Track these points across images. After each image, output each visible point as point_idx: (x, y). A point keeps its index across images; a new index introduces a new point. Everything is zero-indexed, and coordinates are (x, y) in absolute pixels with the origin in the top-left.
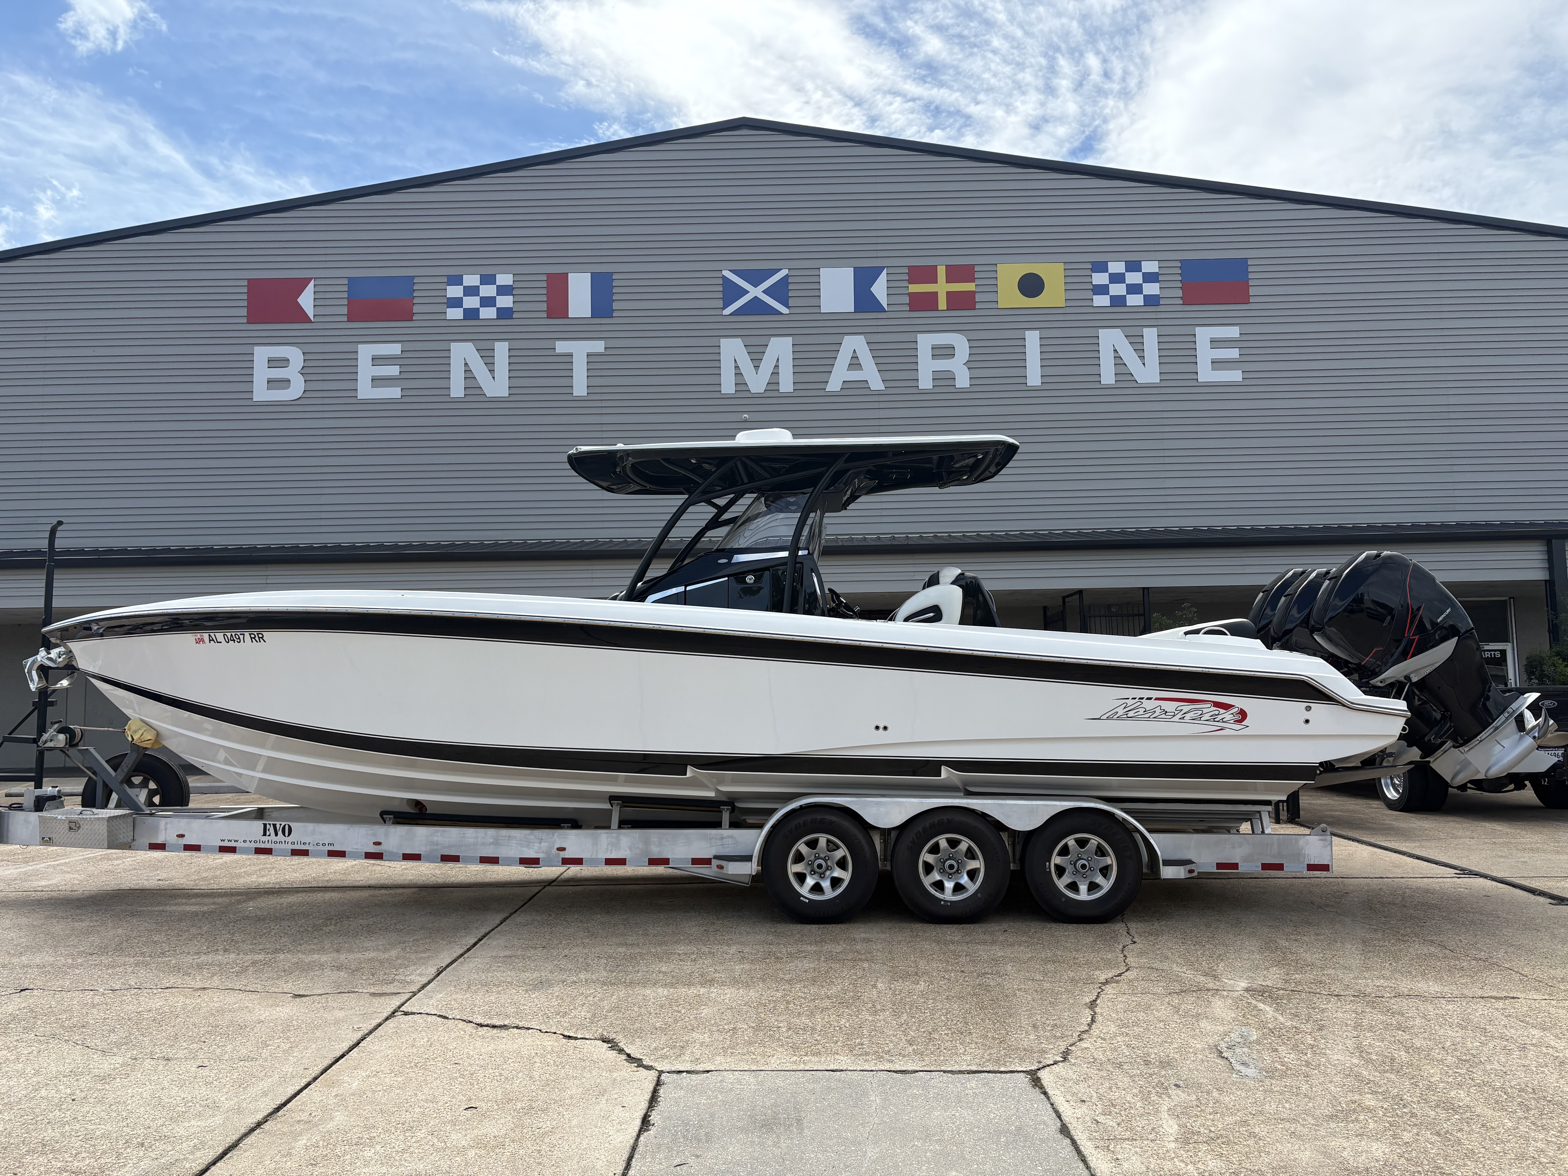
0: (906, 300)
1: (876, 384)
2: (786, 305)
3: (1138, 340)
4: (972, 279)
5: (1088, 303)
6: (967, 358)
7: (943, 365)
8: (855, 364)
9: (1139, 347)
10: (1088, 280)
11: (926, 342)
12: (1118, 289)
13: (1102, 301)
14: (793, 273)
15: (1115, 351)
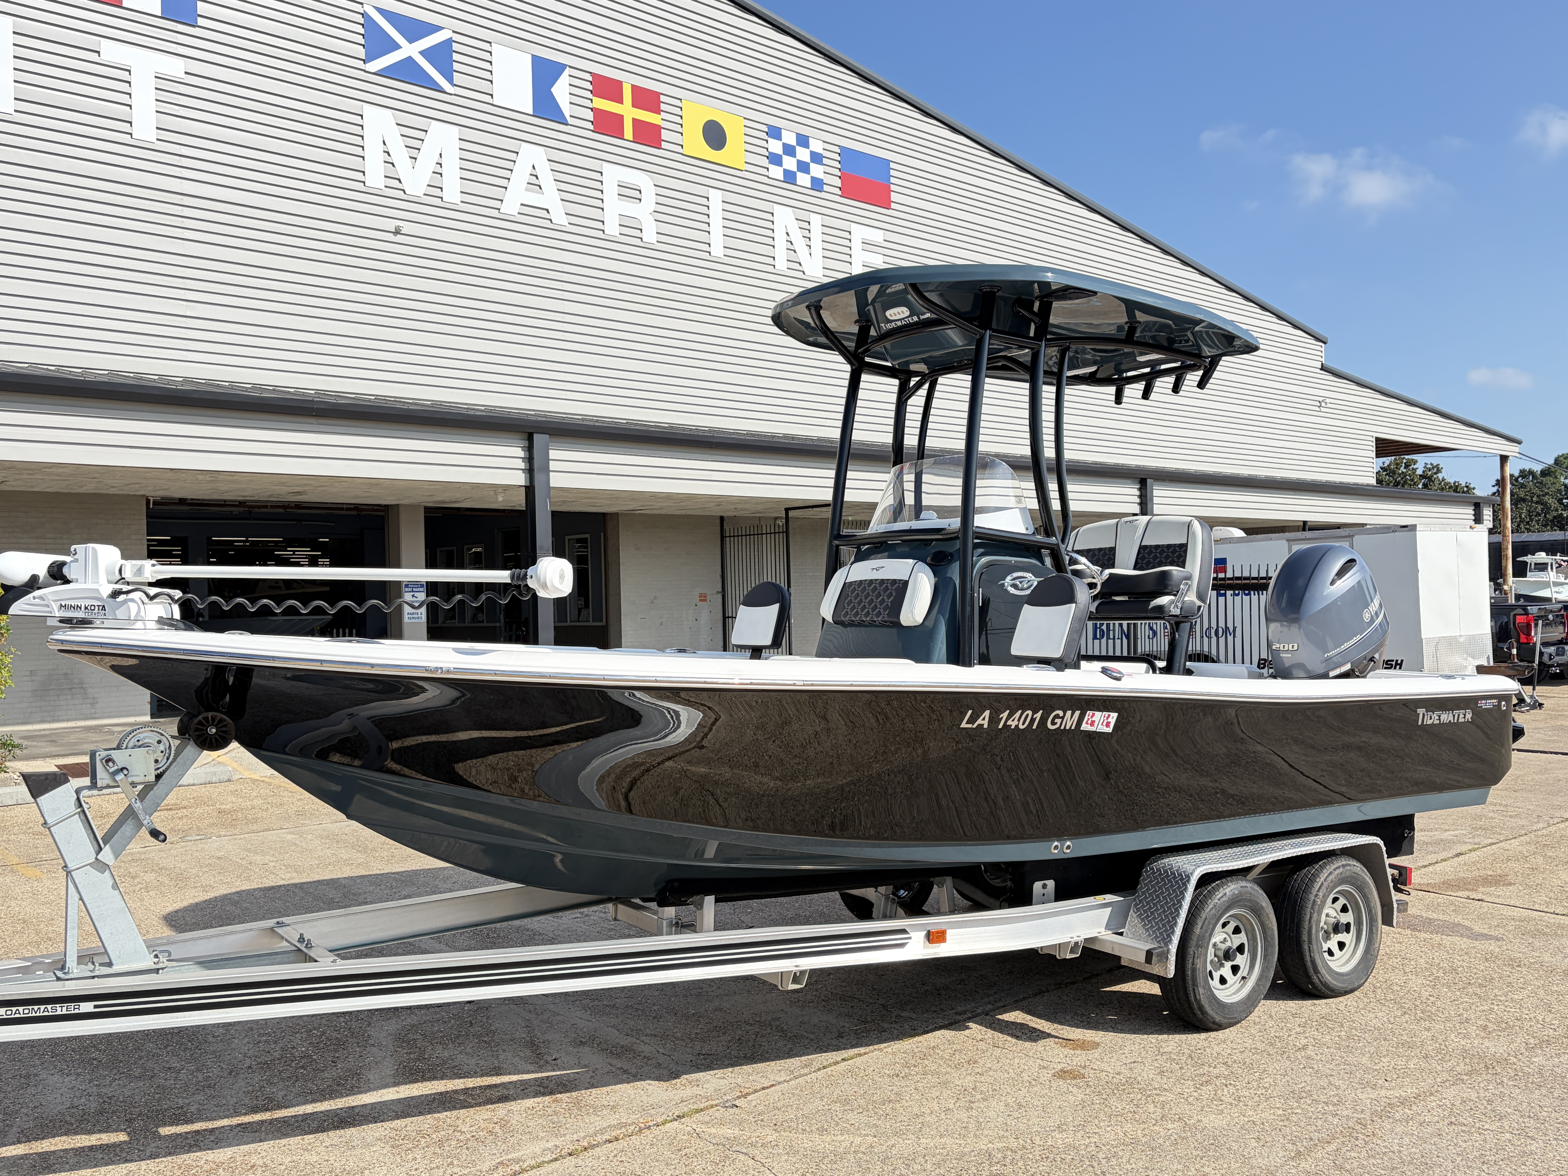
0: (590, 115)
1: (559, 217)
2: (450, 80)
3: (806, 225)
4: (658, 111)
5: (764, 171)
6: (653, 207)
7: (629, 208)
8: (535, 184)
9: (806, 233)
10: (763, 144)
11: (613, 175)
12: (790, 163)
13: (776, 172)
14: (456, 37)
15: (787, 234)
